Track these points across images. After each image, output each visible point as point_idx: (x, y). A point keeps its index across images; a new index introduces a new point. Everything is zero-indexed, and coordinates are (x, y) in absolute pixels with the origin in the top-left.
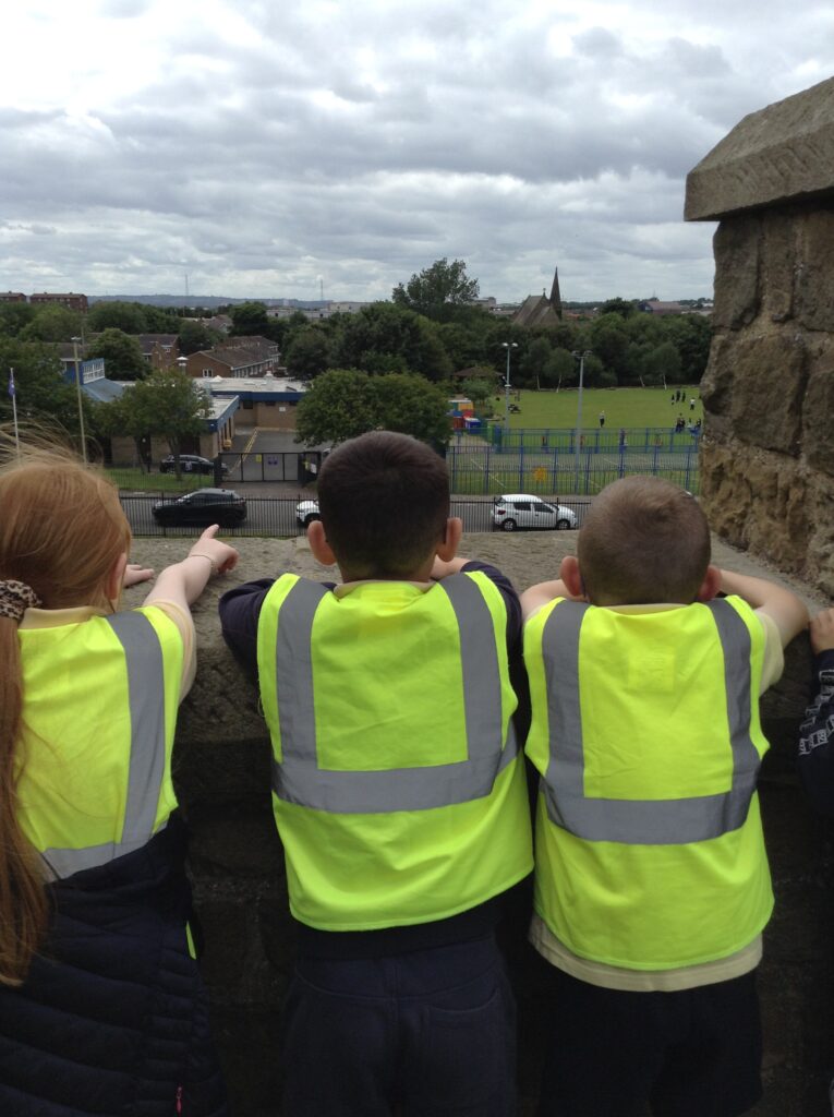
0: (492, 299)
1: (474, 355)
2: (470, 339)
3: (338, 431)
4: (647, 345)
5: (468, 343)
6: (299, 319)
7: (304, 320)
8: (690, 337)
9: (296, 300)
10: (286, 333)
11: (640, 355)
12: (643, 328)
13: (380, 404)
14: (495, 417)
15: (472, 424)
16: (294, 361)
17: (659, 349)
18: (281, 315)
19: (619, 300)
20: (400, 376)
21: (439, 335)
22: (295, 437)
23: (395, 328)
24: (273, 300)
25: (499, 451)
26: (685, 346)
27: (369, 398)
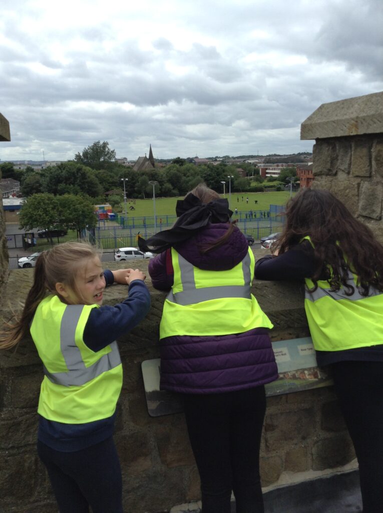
0: (125, 159)
1: (114, 184)
2: (111, 177)
3: (40, 223)
4: (190, 178)
5: (110, 179)
6: (30, 170)
7: (32, 170)
8: (208, 174)
9: (31, 161)
10: (23, 177)
11: (188, 182)
12: (189, 170)
13: (60, 209)
14: (123, 212)
15: (111, 216)
16: (25, 190)
17: (195, 179)
18: (22, 168)
19: (179, 158)
20: (69, 195)
21: (96, 176)
22: (19, 227)
23: (73, 173)
24: (20, 161)
25: (124, 228)
26: (206, 178)
27: (55, 206)
